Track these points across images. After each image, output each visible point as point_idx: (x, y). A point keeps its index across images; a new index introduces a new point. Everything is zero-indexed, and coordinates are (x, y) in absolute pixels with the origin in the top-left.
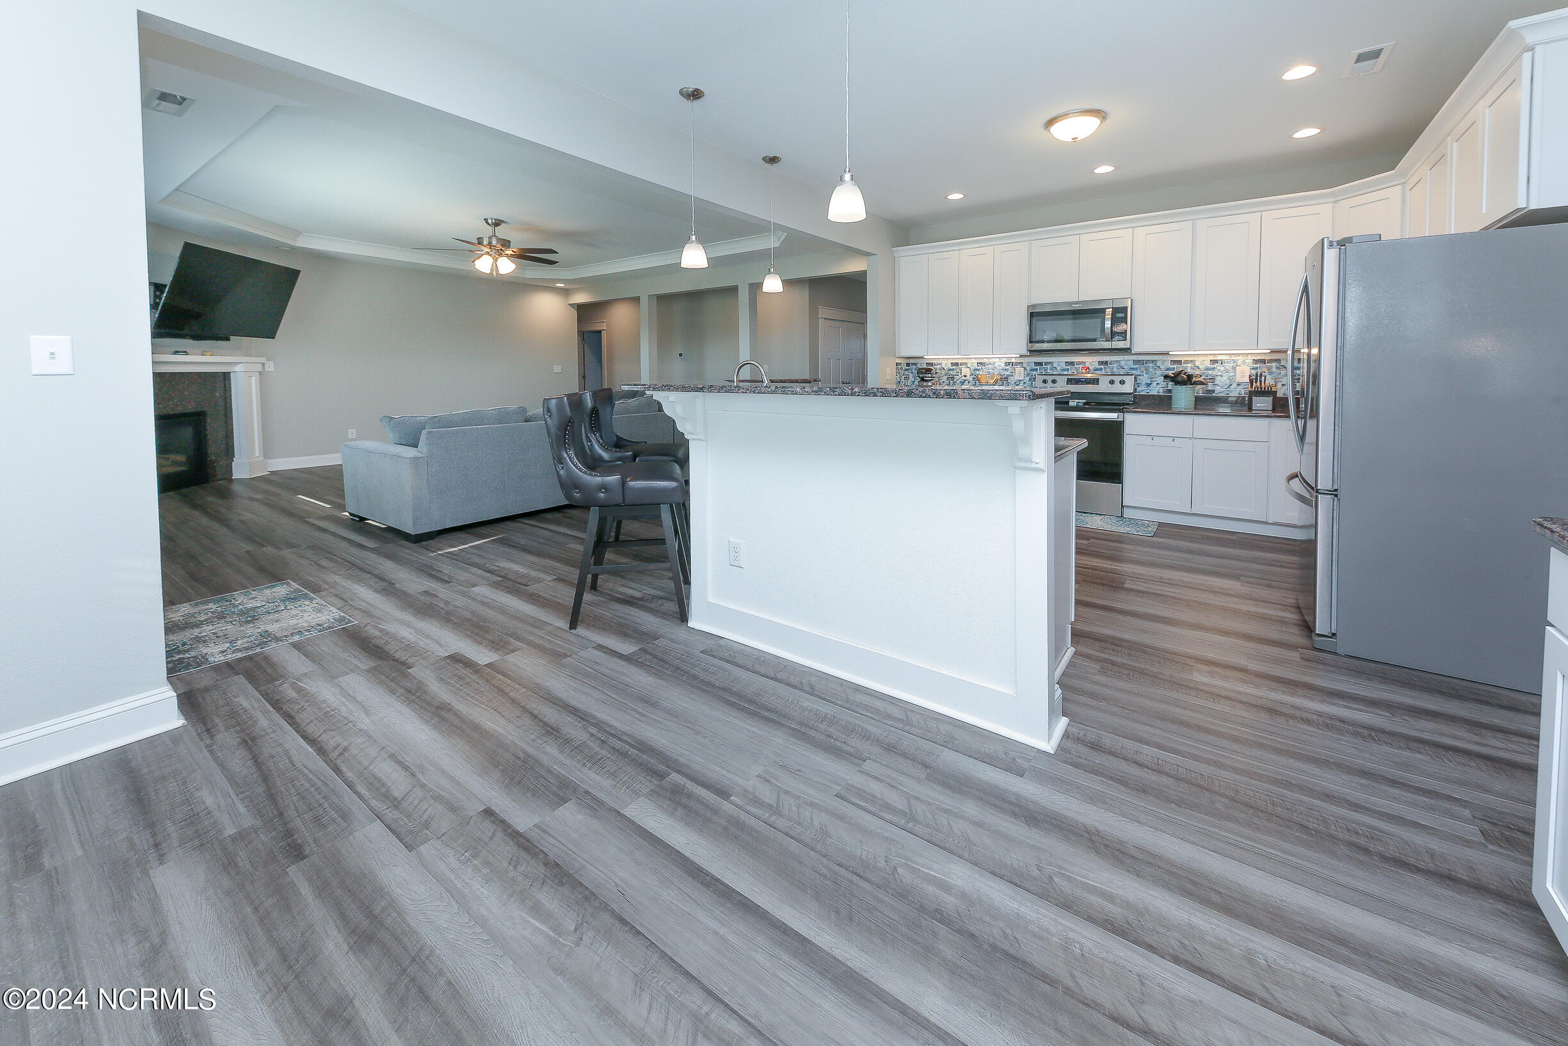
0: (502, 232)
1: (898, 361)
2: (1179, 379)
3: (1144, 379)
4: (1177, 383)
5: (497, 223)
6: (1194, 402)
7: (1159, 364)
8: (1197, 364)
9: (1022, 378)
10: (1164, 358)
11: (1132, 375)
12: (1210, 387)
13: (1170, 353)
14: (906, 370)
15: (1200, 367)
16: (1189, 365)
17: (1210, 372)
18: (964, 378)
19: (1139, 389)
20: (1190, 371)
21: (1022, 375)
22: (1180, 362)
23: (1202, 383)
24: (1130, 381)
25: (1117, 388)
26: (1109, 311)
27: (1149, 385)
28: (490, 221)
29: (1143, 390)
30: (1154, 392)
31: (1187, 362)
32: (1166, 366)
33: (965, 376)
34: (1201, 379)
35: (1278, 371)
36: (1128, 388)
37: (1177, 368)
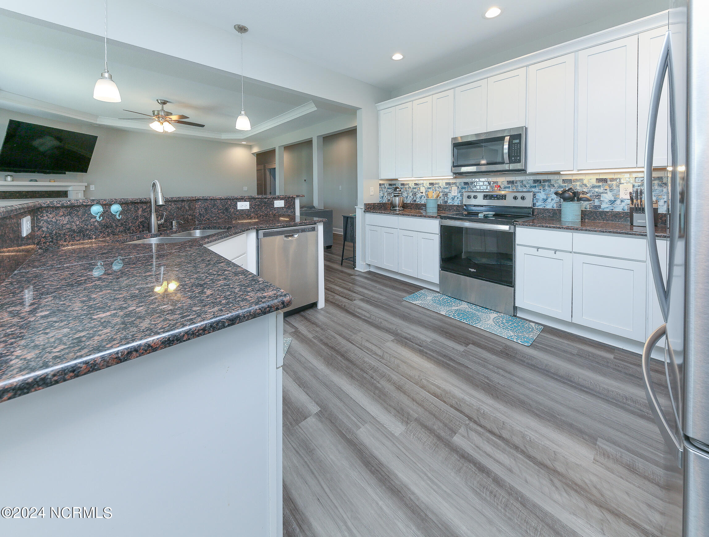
0: (167, 107)
1: (381, 182)
2: (567, 195)
3: (541, 196)
4: (565, 199)
5: (164, 103)
6: (580, 217)
7: (552, 182)
8: (585, 182)
9: (456, 194)
10: (556, 177)
11: (531, 192)
12: (597, 203)
13: (561, 173)
14: (388, 188)
15: (587, 185)
16: (578, 183)
17: (596, 190)
18: (421, 194)
19: (537, 204)
20: (579, 189)
21: (456, 192)
22: (570, 181)
23: (588, 200)
24: (529, 196)
25: (519, 203)
26: (507, 138)
27: (545, 200)
28: (159, 102)
29: (540, 205)
30: (549, 207)
31: (576, 180)
32: (559, 184)
33: (422, 193)
34: (588, 196)
35: (661, 189)
36: (527, 203)
37: (567, 186)
